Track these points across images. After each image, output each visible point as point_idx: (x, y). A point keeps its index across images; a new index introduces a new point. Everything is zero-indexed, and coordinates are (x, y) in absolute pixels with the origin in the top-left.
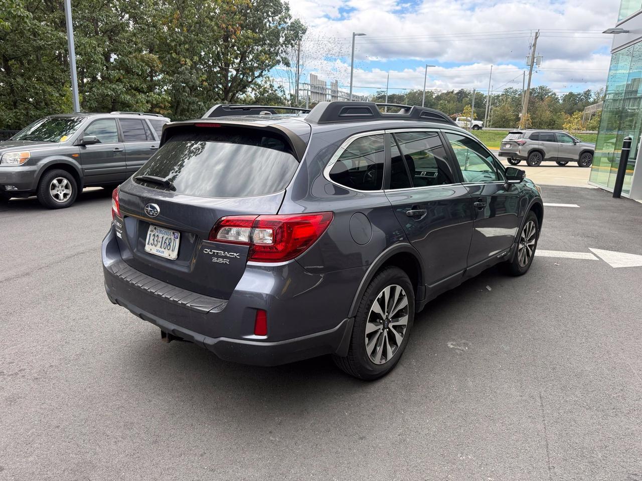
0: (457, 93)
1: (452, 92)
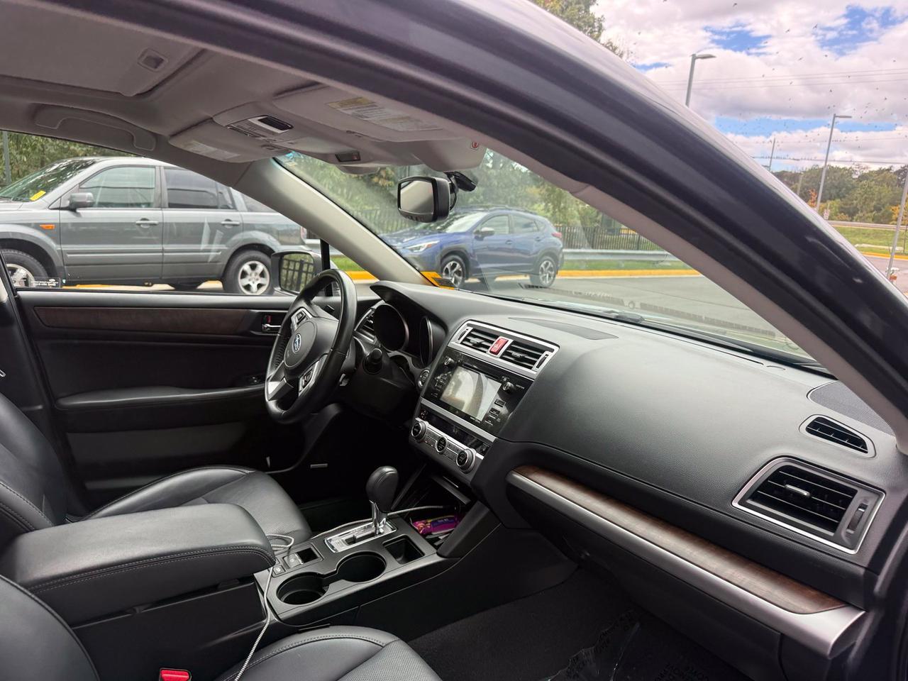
0: (898, 172)
1: (888, 170)
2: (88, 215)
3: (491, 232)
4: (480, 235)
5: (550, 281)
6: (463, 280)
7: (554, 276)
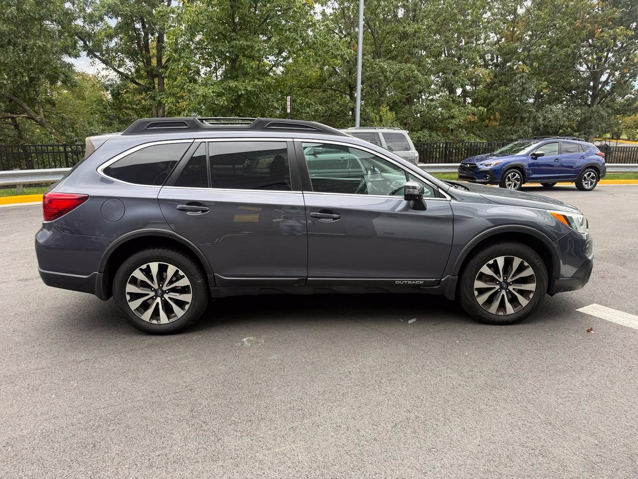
2: (321, 157)
3: (543, 154)
4: (535, 156)
5: (592, 186)
6: (521, 184)
7: (596, 184)
